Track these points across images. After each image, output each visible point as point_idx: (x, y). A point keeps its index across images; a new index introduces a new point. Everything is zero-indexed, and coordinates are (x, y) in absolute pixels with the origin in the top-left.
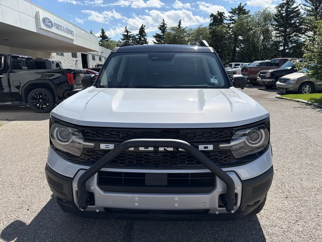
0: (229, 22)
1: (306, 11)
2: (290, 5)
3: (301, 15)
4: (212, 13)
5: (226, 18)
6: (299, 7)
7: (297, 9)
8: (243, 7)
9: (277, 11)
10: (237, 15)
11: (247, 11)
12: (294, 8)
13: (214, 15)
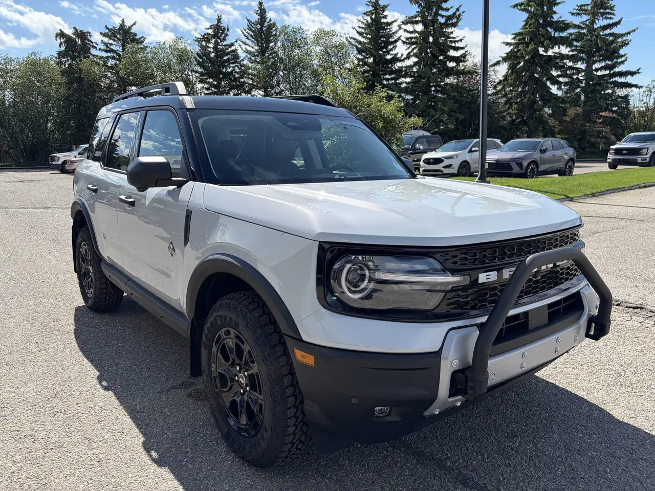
0: (104, 54)
1: (248, 54)
2: (220, 39)
3: (240, 59)
4: (60, 30)
5: (95, 45)
6: (236, 46)
7: (233, 48)
8: (130, 28)
9: (200, 47)
10: (119, 43)
11: (140, 38)
12: (227, 45)
13: (66, 34)
